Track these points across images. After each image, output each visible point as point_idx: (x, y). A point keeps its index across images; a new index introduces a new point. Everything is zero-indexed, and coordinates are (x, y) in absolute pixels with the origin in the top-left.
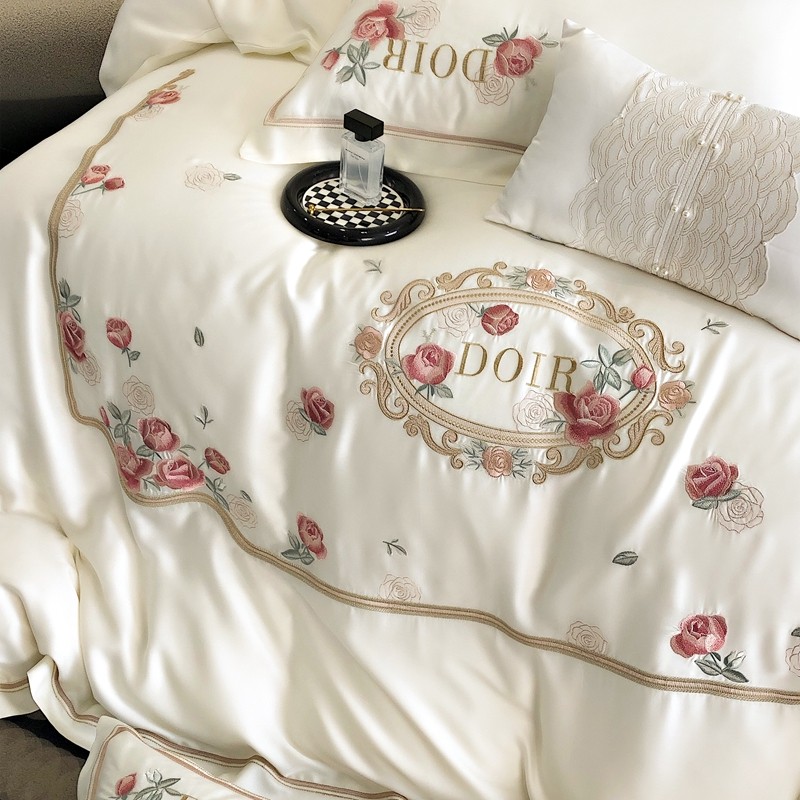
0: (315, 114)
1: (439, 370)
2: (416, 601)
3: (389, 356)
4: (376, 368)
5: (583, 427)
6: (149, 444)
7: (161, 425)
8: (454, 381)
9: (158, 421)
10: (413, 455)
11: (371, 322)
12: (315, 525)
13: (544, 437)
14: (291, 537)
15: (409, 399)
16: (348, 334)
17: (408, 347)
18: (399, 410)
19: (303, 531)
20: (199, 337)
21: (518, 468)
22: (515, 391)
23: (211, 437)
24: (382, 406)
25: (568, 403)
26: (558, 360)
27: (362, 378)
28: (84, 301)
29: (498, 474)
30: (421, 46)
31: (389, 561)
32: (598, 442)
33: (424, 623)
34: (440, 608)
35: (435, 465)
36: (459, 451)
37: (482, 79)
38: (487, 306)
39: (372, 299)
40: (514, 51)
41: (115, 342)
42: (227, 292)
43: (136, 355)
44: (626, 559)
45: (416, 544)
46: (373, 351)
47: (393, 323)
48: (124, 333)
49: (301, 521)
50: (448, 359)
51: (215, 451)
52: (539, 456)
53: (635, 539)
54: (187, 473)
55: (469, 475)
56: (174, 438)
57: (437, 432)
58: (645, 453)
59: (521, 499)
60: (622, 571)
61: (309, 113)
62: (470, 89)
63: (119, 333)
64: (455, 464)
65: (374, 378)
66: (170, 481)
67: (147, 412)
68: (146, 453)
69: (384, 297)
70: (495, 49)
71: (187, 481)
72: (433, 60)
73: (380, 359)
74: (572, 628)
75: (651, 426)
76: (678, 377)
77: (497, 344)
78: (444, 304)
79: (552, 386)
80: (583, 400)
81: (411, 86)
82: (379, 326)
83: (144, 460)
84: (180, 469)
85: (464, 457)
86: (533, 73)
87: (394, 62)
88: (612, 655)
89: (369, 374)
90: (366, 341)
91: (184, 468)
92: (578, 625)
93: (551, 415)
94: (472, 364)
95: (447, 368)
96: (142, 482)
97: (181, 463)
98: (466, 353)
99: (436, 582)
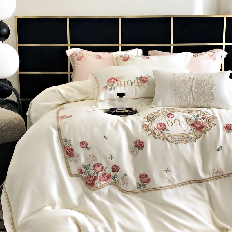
0: (106, 98)
1: (164, 127)
2: (175, 183)
3: (152, 127)
4: (150, 130)
5: (198, 128)
6: (96, 172)
7: (98, 165)
8: (168, 128)
9: (98, 164)
10: (166, 145)
11: (144, 123)
12: (145, 174)
13: (191, 133)
14: (137, 183)
15: (160, 134)
16: (140, 127)
17: (155, 125)
18: (159, 137)
19: (141, 179)
20: (106, 138)
21: (189, 140)
22: (181, 126)
23: (113, 162)
24: (155, 137)
25: (193, 125)
26: (186, 119)
27: (148, 133)
28: (72, 141)
29: (186, 143)
30: (124, 82)
31: (167, 175)
32: (203, 129)
33: (179, 189)
34: (181, 183)
35: (171, 146)
36: (176, 141)
37: (139, 85)
38: (166, 114)
39: (142, 120)
40: (143, 79)
41: (83, 147)
42: (109, 127)
43: (90, 148)
44: (220, 149)
45: (172, 168)
46: (148, 128)
47: (149, 122)
48: (85, 144)
49: (141, 176)
50: (165, 125)
51: (115, 165)
52: (192, 136)
53: (220, 144)
54: (107, 177)
55: (180, 145)
56: (103, 167)
57: (170, 139)
58: (213, 127)
59: (192, 146)
60: (220, 152)
61: (104, 98)
62: (137, 87)
63: (84, 145)
64: (176, 144)
65: (150, 132)
66: (103, 180)
67: (94, 162)
68: (95, 174)
69: (144, 118)
70: (139, 79)
71: (107, 179)
72: (127, 83)
73: (150, 128)
74: (213, 172)
75: (211, 123)
76: (210, 116)
77: (173, 120)
78: (158, 116)
79: (188, 124)
80: (196, 124)
81: (125, 89)
82: (147, 123)
83: (95, 177)
84: (105, 176)
85: (177, 142)
86: (148, 82)
87: (120, 85)
88: (224, 173)
89: (149, 132)
90: (145, 127)
91: (106, 175)
92: (215, 170)
93: (191, 129)
94: (170, 124)
95: (165, 126)
96: (95, 183)
97: (105, 174)
98: (167, 122)
99: (179, 177)
